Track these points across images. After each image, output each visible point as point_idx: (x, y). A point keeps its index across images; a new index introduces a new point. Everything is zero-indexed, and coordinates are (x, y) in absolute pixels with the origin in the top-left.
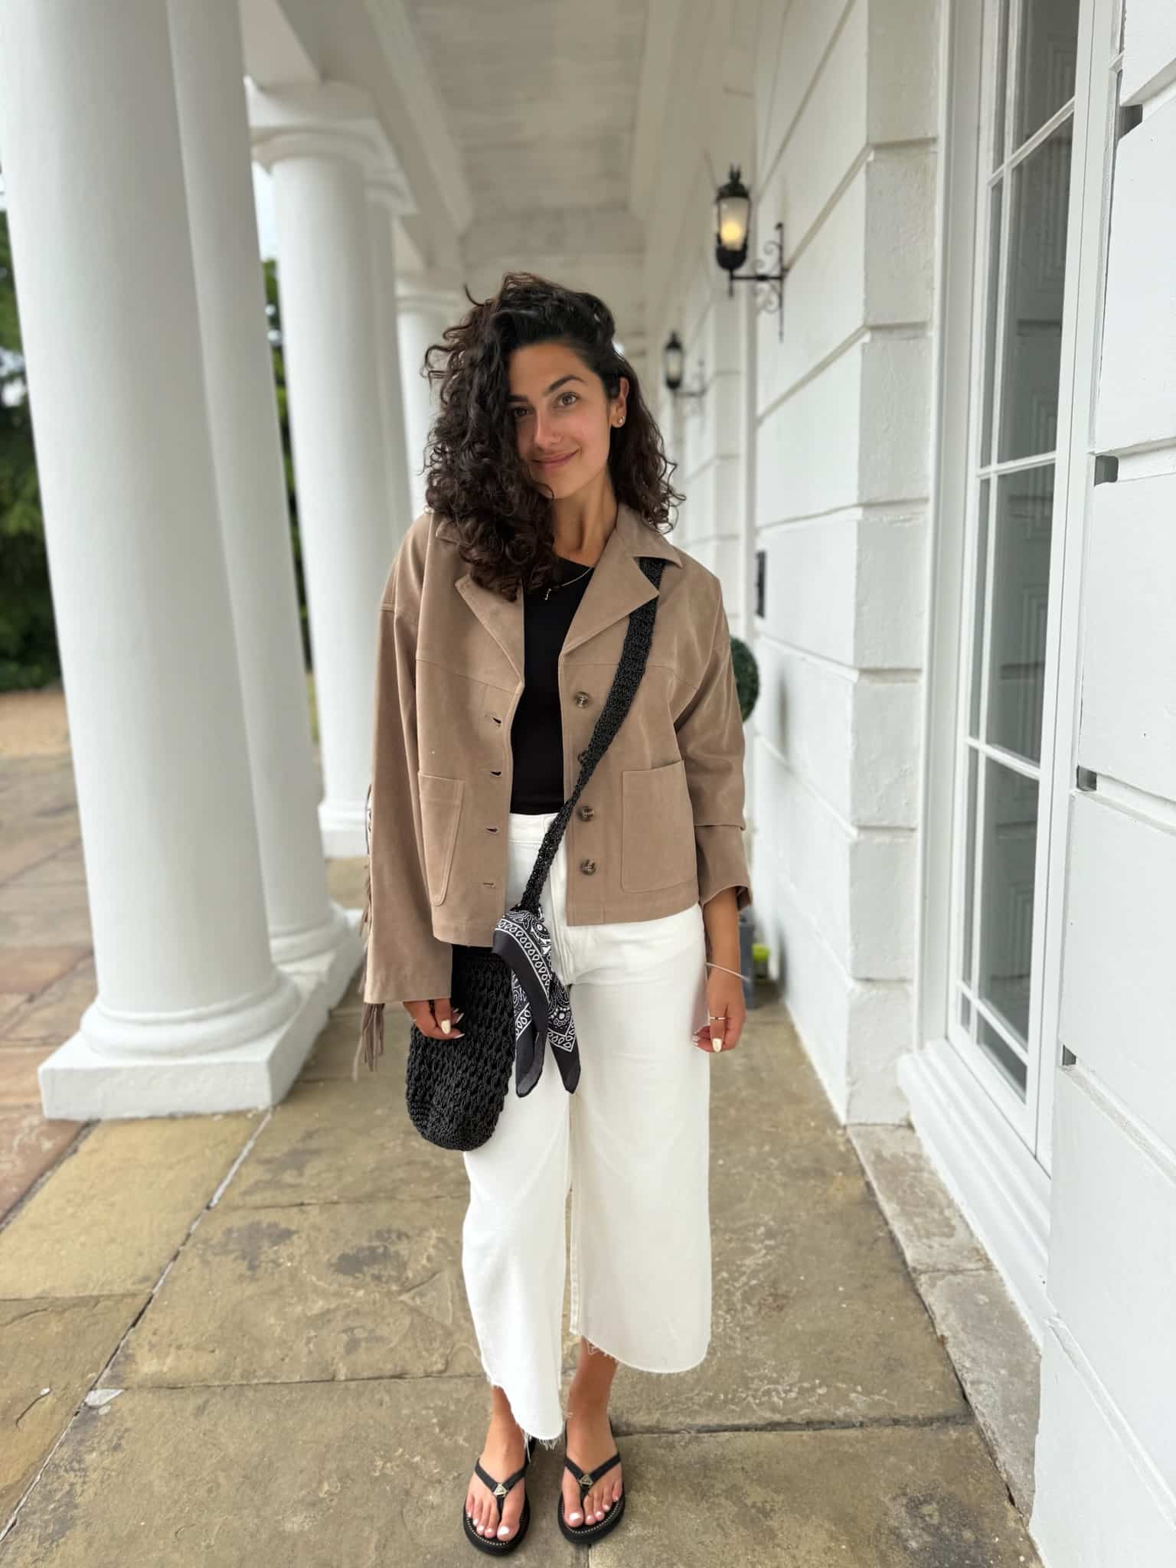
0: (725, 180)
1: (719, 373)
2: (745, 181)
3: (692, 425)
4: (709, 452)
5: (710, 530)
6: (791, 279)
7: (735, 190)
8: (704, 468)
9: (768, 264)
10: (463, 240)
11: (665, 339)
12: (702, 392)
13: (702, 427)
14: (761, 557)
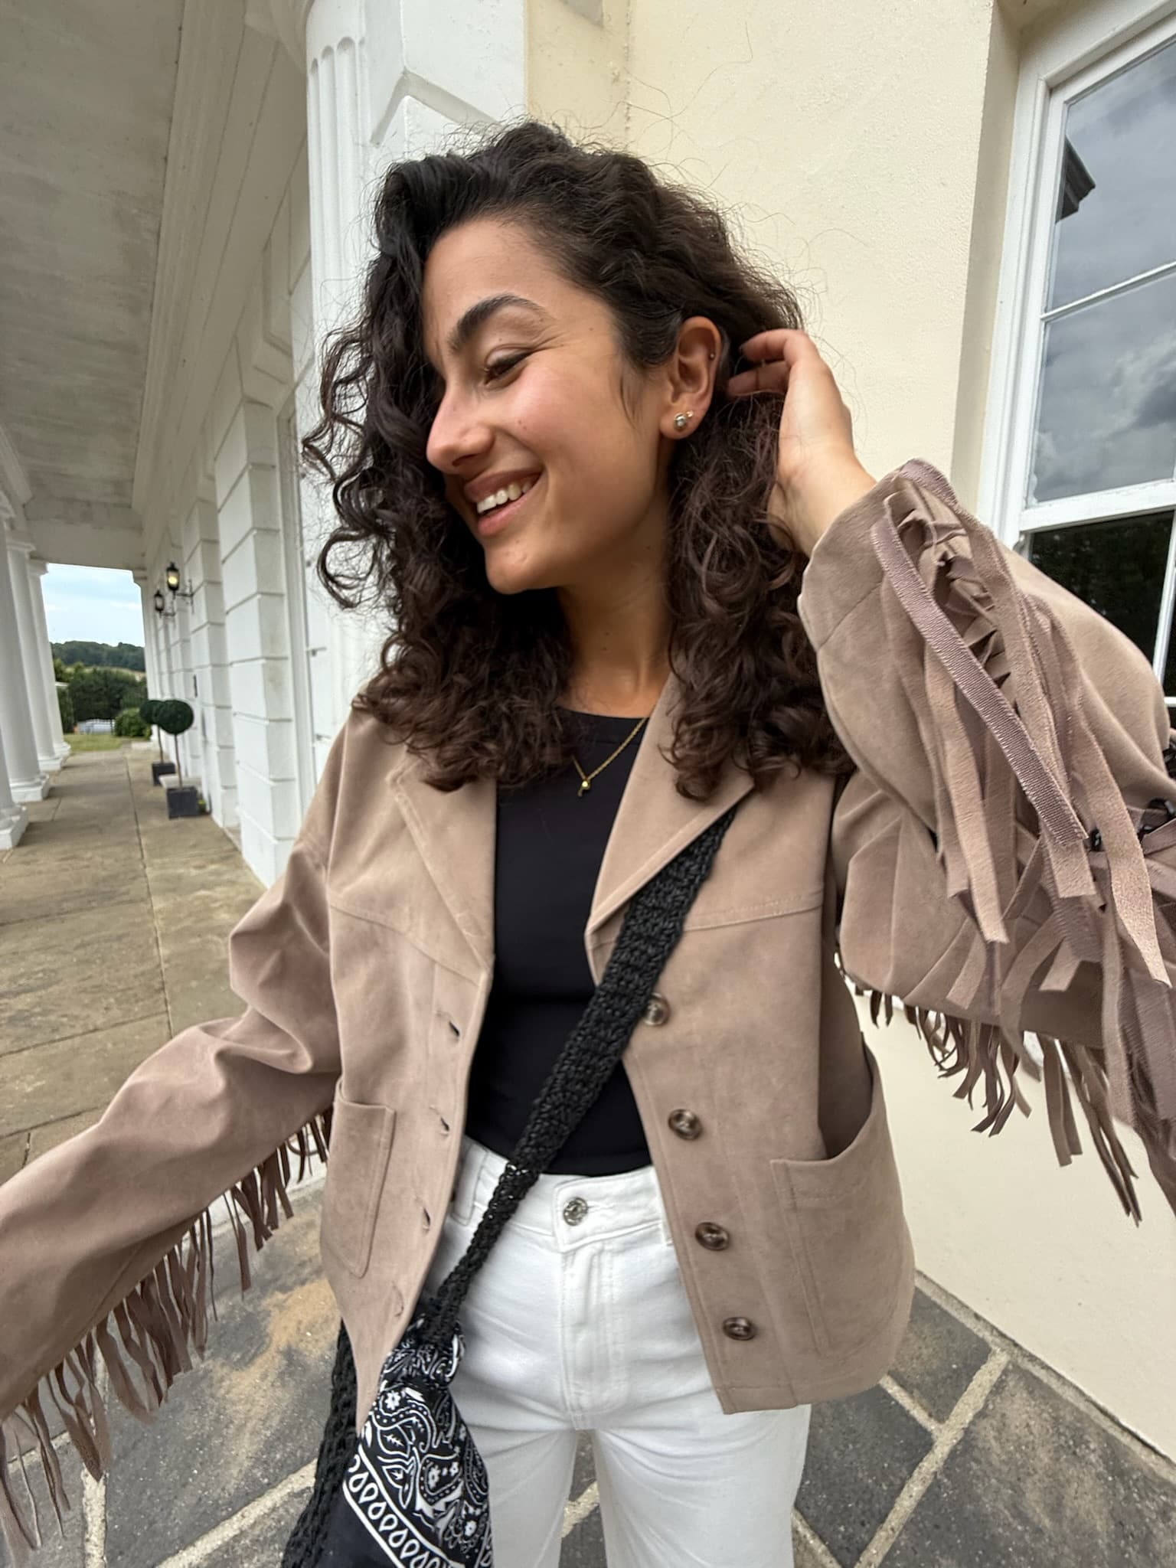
0: (169, 565)
1: (179, 610)
2: (177, 566)
3: (171, 625)
4: (178, 638)
5: (180, 667)
6: (195, 597)
7: (172, 569)
8: (176, 643)
9: (188, 591)
10: (24, 506)
11: (155, 592)
12: (173, 614)
13: (175, 627)
14: (195, 678)
